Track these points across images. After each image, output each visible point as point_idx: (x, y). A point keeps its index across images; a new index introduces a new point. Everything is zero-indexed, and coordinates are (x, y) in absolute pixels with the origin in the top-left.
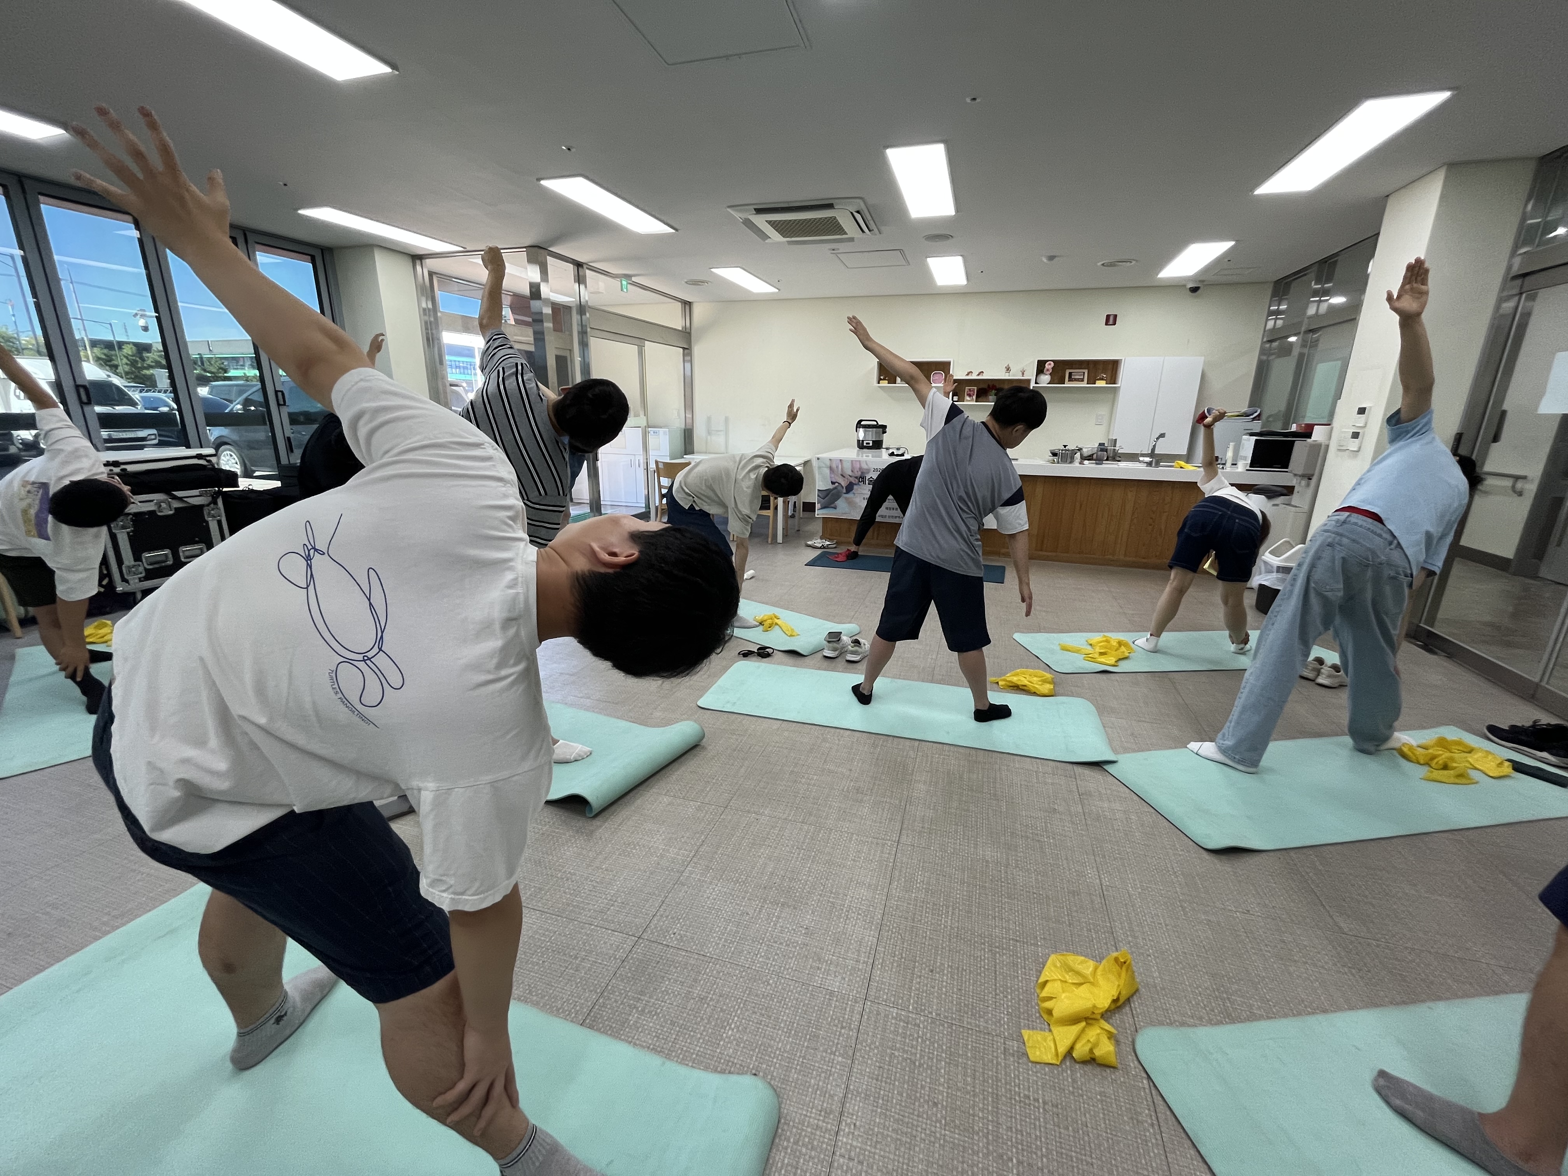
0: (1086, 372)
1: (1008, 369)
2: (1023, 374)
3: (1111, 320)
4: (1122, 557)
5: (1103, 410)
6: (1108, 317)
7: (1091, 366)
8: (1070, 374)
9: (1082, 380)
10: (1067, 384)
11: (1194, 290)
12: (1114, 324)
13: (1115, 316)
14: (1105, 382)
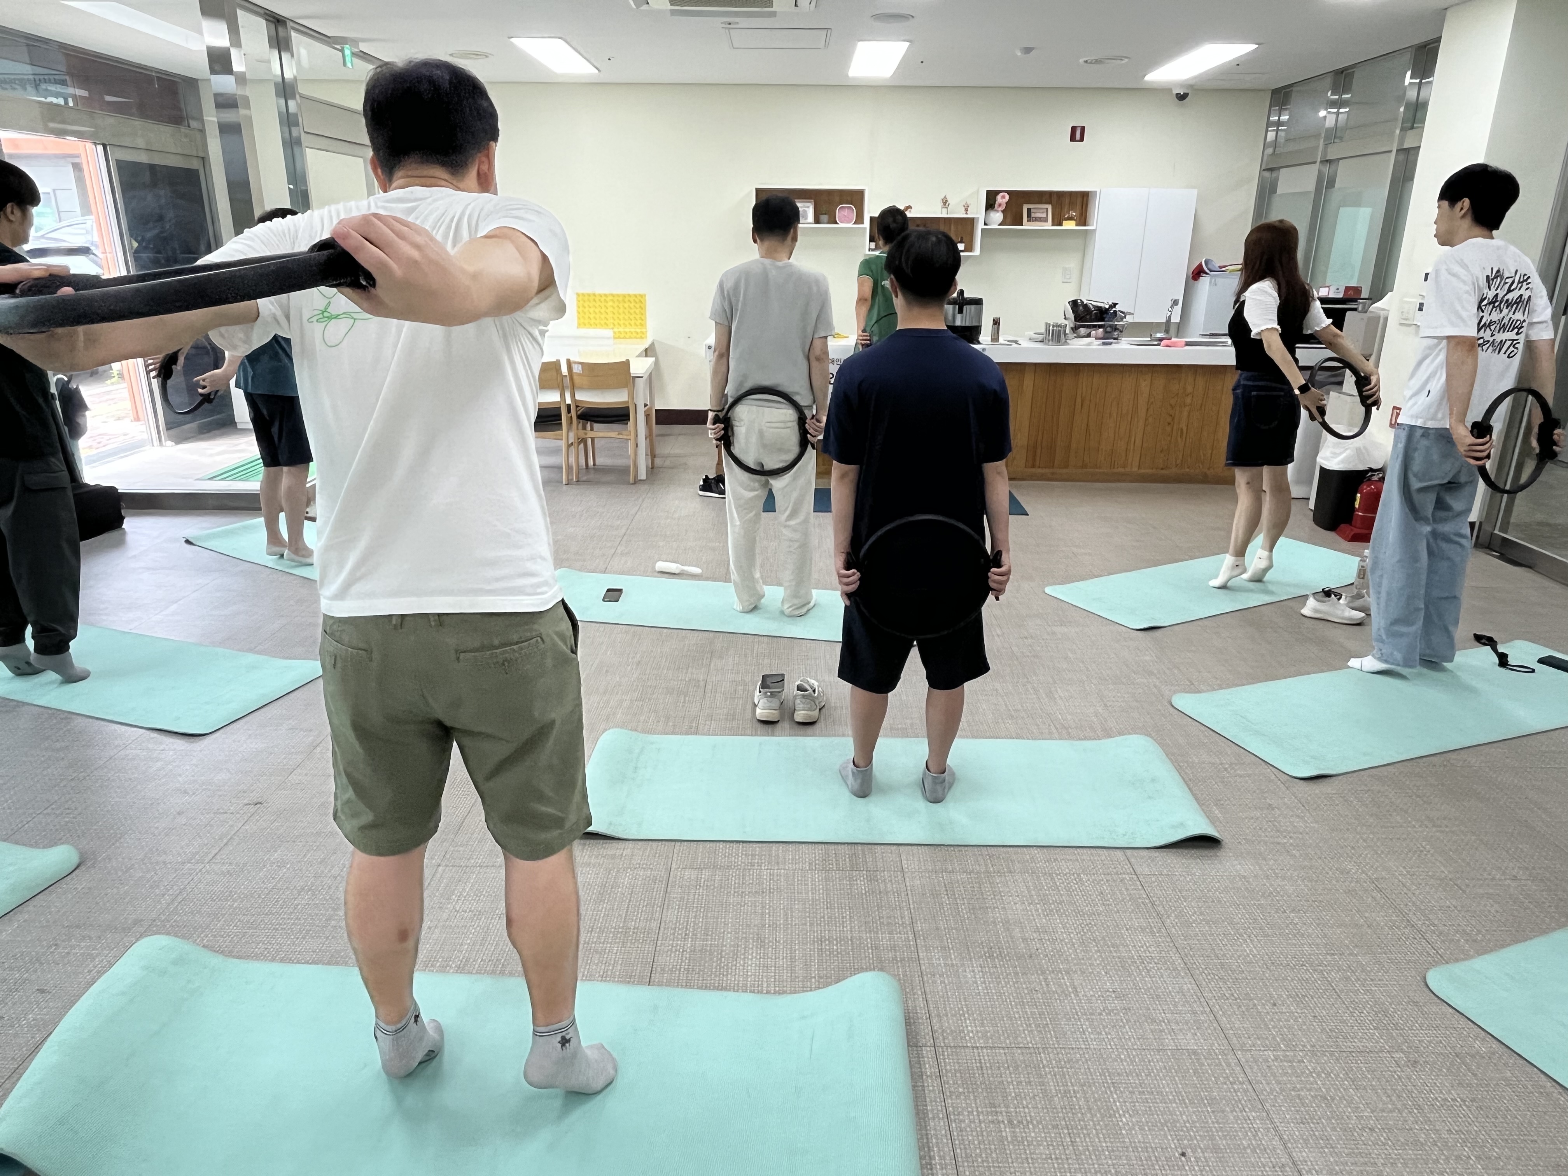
0: (1049, 207)
1: (945, 202)
2: (966, 210)
3: (1077, 134)
4: (1135, 469)
5: (1072, 263)
6: (1074, 129)
7: (1054, 199)
8: (1029, 210)
9: (1046, 220)
10: (1027, 226)
11: (1182, 97)
12: (1082, 139)
13: (1083, 129)
14: (1073, 222)
